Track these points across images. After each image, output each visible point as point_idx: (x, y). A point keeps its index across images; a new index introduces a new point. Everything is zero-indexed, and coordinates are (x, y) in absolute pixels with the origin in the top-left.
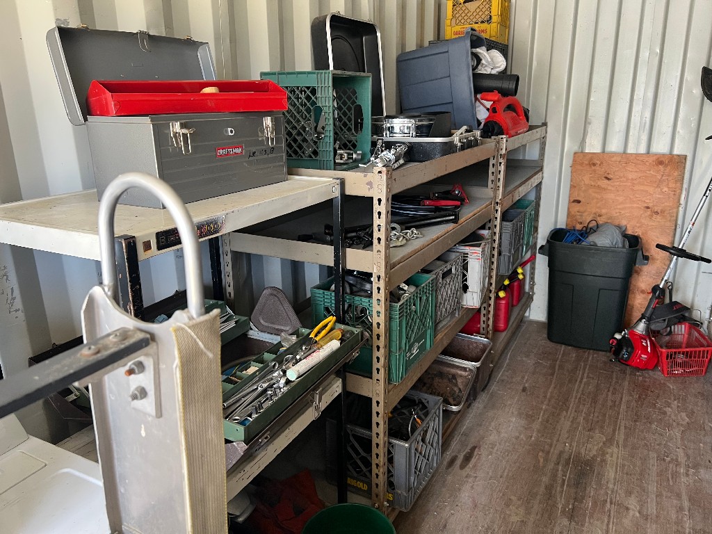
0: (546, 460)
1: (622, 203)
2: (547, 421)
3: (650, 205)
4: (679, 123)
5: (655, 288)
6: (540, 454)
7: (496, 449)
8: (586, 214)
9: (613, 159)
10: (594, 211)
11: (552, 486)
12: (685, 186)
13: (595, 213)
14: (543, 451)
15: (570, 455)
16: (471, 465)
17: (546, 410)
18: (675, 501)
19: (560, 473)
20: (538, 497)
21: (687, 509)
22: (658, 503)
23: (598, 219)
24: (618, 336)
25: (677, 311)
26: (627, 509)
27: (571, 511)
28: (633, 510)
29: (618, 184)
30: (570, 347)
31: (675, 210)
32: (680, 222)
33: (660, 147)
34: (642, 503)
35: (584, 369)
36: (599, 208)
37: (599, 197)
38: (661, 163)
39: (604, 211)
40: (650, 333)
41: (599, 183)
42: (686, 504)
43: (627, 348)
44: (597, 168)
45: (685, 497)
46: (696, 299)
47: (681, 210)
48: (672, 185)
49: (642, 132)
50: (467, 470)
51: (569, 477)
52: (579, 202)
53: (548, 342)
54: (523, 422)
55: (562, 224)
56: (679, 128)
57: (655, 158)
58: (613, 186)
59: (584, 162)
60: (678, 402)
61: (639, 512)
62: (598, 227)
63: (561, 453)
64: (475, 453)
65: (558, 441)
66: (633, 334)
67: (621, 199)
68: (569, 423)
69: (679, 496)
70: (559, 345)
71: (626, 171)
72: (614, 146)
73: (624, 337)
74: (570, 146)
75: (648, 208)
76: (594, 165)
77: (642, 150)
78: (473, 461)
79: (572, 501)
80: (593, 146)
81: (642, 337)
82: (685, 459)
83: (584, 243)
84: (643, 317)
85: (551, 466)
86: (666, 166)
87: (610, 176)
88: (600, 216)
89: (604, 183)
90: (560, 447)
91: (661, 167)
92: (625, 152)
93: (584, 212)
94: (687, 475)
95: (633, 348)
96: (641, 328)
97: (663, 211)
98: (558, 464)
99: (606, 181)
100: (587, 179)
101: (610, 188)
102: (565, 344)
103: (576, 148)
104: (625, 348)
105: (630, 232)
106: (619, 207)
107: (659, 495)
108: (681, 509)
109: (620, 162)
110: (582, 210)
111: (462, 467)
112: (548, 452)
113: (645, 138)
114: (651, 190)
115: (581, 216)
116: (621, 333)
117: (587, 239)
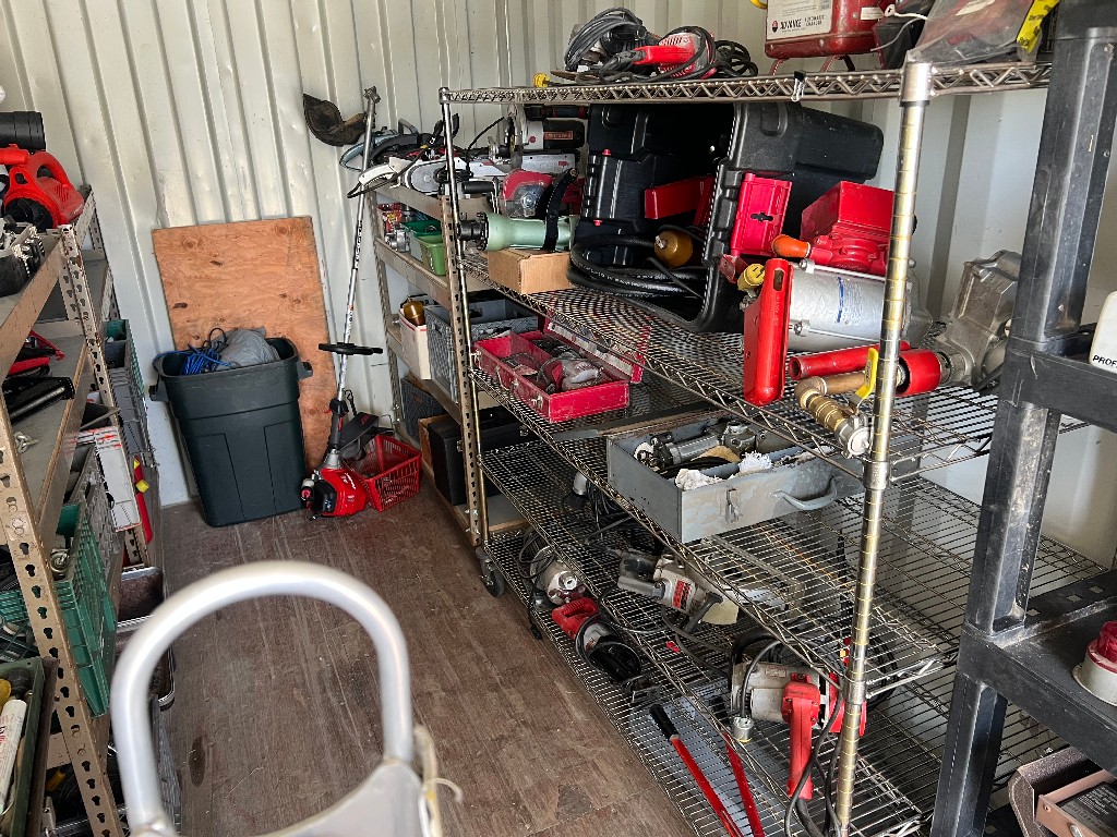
0: (307, 695)
1: (247, 296)
2: (278, 643)
3: (286, 292)
4: (290, 174)
5: (334, 404)
6: (295, 692)
7: (231, 723)
8: (200, 323)
9: (216, 233)
10: (211, 314)
11: (334, 724)
12: (320, 258)
13: (214, 319)
14: (296, 686)
15: (333, 672)
16: (208, 770)
17: (267, 629)
18: (469, 654)
19: (334, 700)
20: (327, 750)
21: (483, 655)
22: (455, 667)
23: (222, 326)
24: (308, 483)
25: (367, 425)
26: (430, 694)
27: (374, 740)
28: (435, 692)
29: (233, 268)
30: (246, 525)
31: (319, 293)
32: (328, 308)
33: (274, 208)
34: (440, 677)
35: (282, 545)
36: (218, 309)
37: (213, 292)
38: (282, 231)
39: (226, 312)
40: (346, 463)
41: (207, 272)
42: (480, 650)
43: (329, 494)
44: (195, 250)
45: (475, 643)
46: (375, 402)
47: (325, 291)
48: (305, 259)
49: (243, 189)
50: (207, 781)
51: (348, 699)
52: (185, 306)
53: (211, 530)
54: (247, 663)
55: (167, 346)
56: (291, 181)
57: (273, 224)
58: (228, 274)
59: (171, 244)
60: (410, 537)
61: (444, 690)
62: (226, 339)
63: (320, 674)
64: (205, 748)
65: (306, 661)
66: (326, 473)
67: (245, 290)
68: (306, 629)
69: (469, 646)
70: (230, 527)
71: (240, 247)
72: (210, 212)
73: (317, 482)
74: (142, 221)
75: (284, 296)
76: (190, 245)
77: (252, 215)
78: (209, 760)
79: (368, 727)
80: (179, 216)
81: (339, 474)
82: (452, 599)
83: (220, 367)
84: (330, 447)
85: (318, 699)
86: (290, 234)
87: (219, 259)
88: (222, 320)
89: (213, 271)
90: (314, 669)
91: (284, 237)
92: (228, 221)
93: (198, 319)
94: (464, 617)
95: (335, 492)
96: (333, 462)
97: (305, 297)
98: (324, 691)
99: (216, 268)
100: (185, 268)
101: (224, 277)
102: (237, 523)
103: (152, 223)
104: (326, 496)
105: (271, 335)
106: (245, 302)
107: (451, 657)
108: (479, 659)
109: (226, 236)
110: (193, 317)
111: (197, 780)
112: (304, 684)
113: (249, 196)
114: (281, 270)
115: (195, 326)
116: (310, 477)
117: (223, 360)
